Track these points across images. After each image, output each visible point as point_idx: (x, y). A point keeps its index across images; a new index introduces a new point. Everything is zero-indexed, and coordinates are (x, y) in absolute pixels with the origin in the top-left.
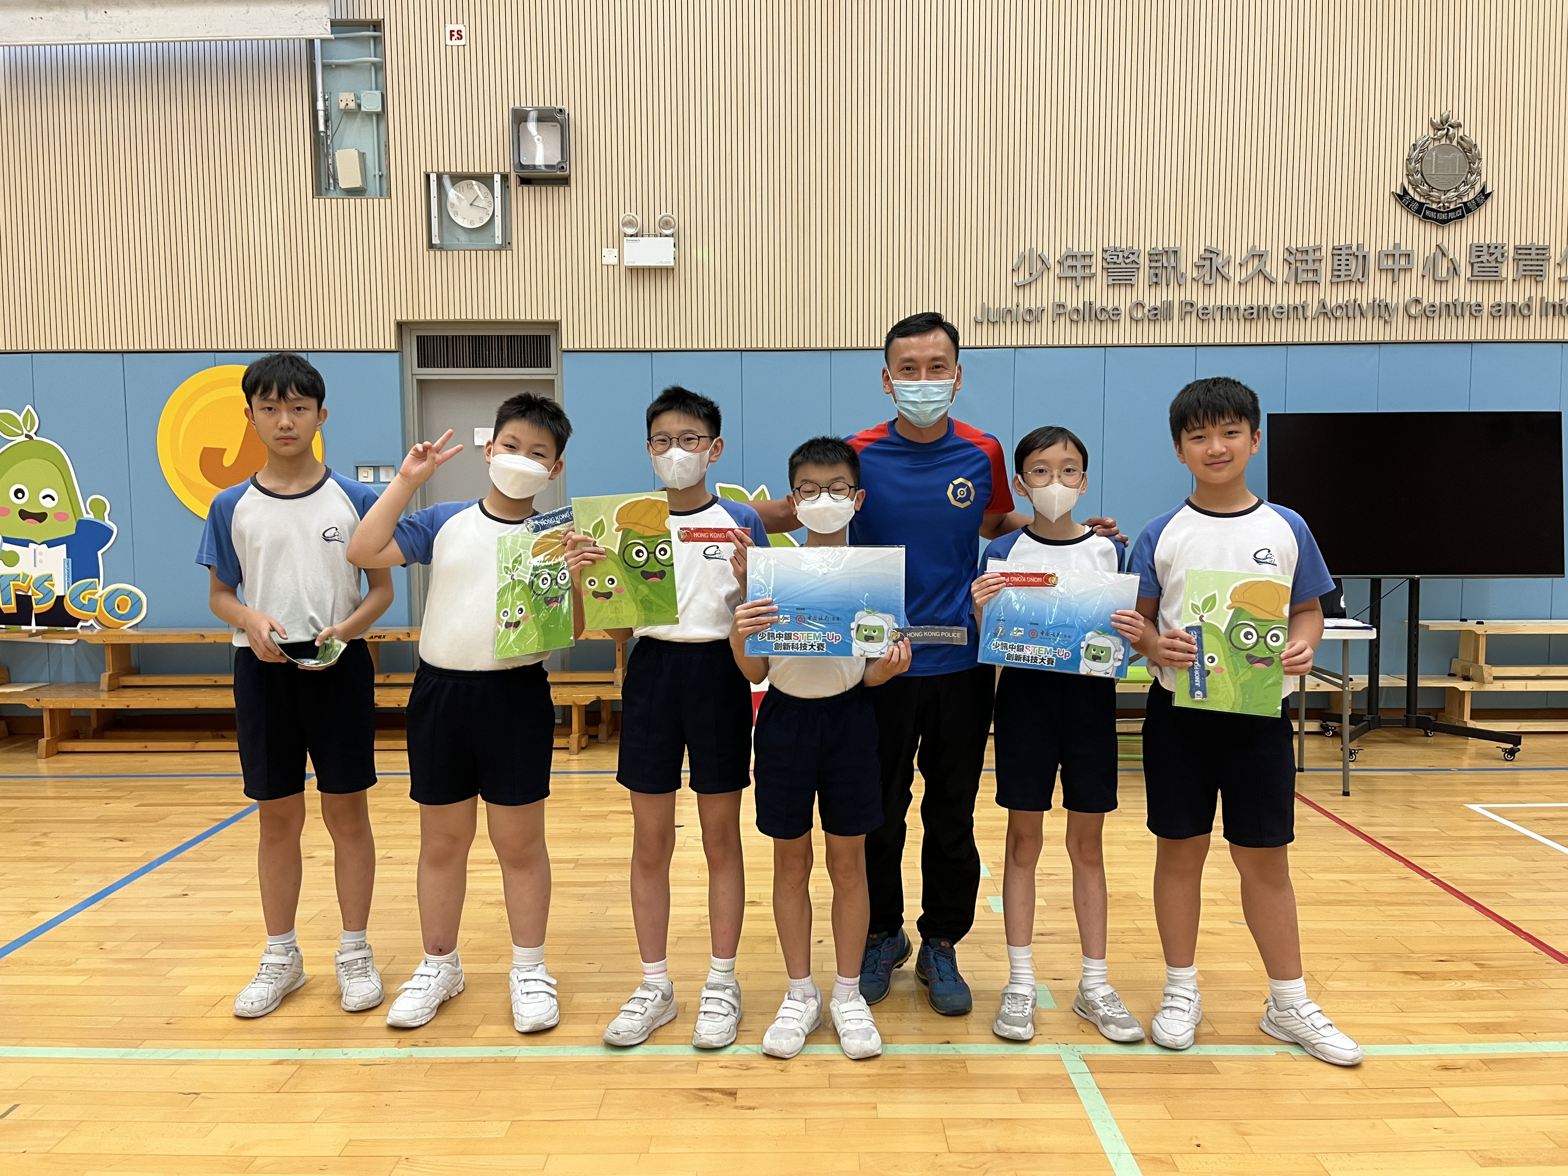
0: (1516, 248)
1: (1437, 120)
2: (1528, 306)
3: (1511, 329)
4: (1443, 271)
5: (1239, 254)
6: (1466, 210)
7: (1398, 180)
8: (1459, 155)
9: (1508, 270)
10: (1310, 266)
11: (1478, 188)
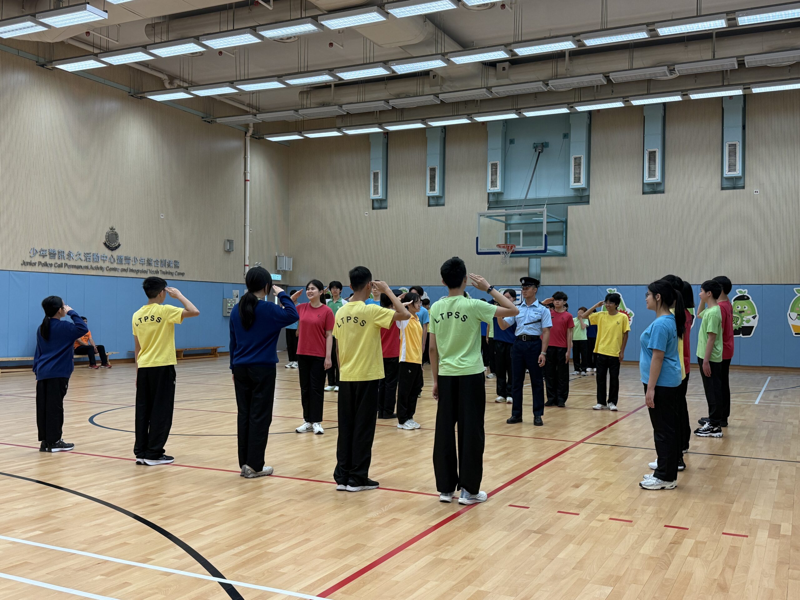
0: (125, 257)
1: (111, 227)
2: (127, 270)
3: (124, 274)
4: (112, 261)
5: (76, 253)
6: (116, 248)
7: (104, 240)
8: (114, 236)
9: (124, 262)
10: (89, 258)
11: (118, 243)
